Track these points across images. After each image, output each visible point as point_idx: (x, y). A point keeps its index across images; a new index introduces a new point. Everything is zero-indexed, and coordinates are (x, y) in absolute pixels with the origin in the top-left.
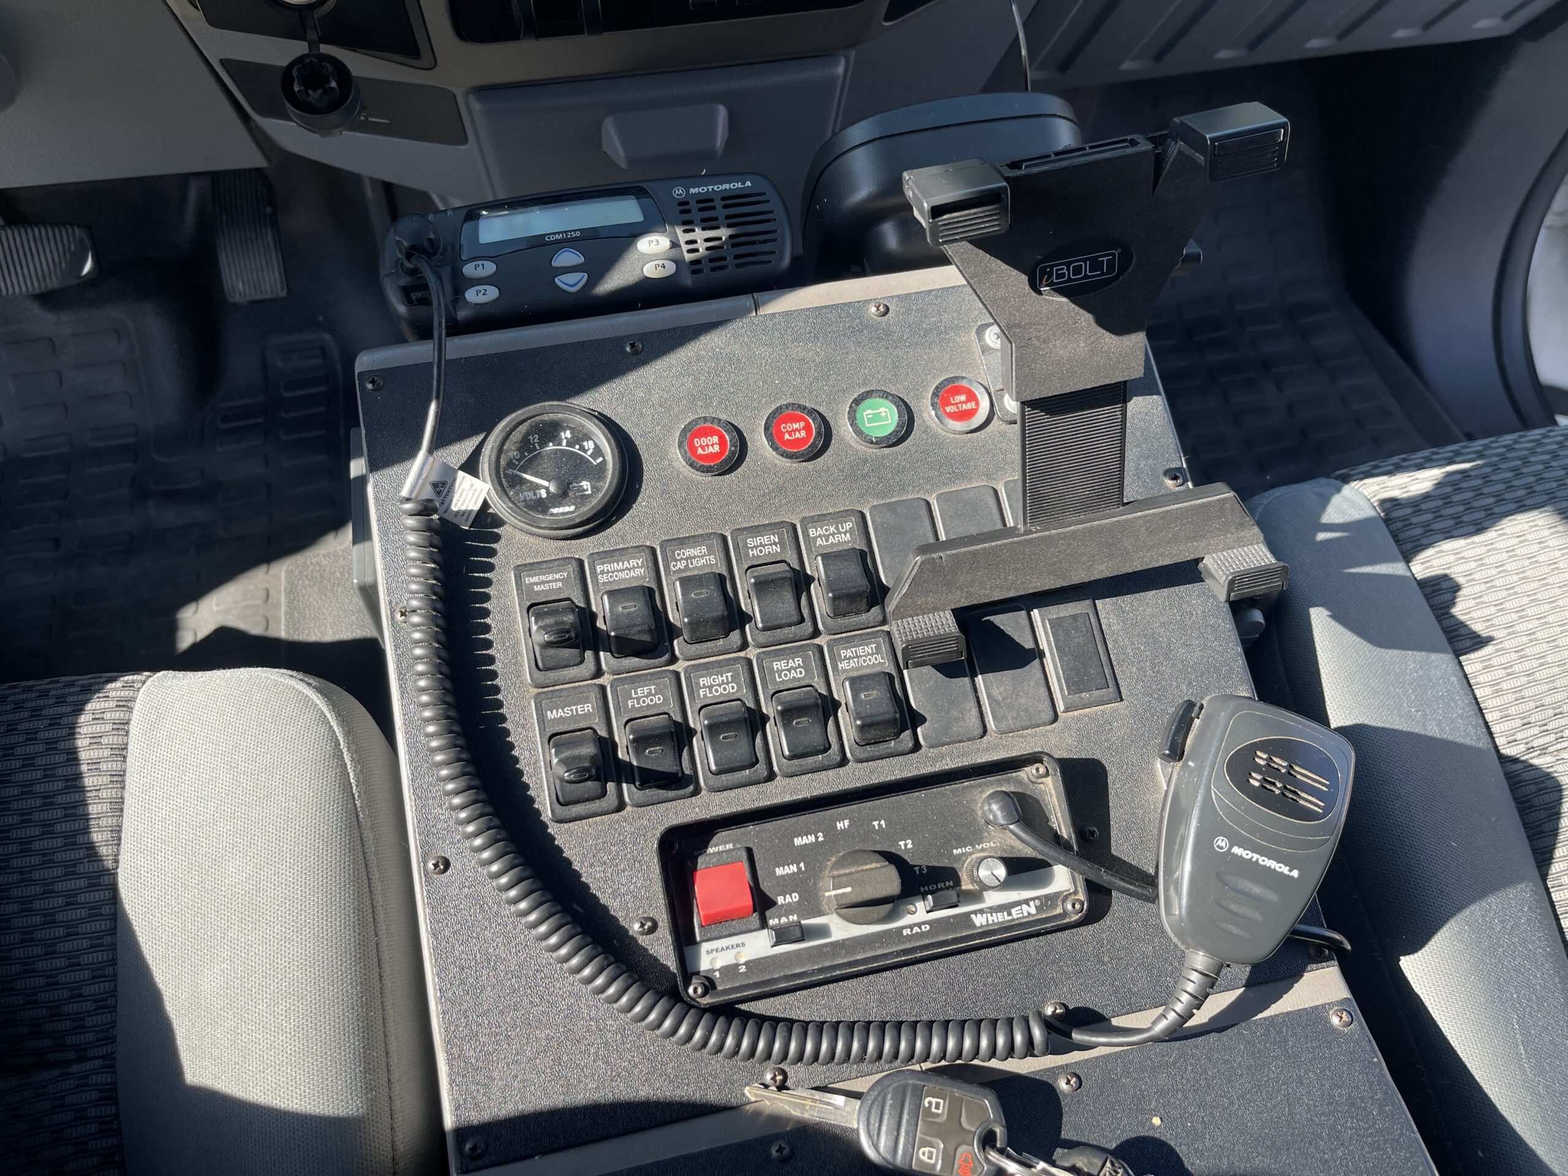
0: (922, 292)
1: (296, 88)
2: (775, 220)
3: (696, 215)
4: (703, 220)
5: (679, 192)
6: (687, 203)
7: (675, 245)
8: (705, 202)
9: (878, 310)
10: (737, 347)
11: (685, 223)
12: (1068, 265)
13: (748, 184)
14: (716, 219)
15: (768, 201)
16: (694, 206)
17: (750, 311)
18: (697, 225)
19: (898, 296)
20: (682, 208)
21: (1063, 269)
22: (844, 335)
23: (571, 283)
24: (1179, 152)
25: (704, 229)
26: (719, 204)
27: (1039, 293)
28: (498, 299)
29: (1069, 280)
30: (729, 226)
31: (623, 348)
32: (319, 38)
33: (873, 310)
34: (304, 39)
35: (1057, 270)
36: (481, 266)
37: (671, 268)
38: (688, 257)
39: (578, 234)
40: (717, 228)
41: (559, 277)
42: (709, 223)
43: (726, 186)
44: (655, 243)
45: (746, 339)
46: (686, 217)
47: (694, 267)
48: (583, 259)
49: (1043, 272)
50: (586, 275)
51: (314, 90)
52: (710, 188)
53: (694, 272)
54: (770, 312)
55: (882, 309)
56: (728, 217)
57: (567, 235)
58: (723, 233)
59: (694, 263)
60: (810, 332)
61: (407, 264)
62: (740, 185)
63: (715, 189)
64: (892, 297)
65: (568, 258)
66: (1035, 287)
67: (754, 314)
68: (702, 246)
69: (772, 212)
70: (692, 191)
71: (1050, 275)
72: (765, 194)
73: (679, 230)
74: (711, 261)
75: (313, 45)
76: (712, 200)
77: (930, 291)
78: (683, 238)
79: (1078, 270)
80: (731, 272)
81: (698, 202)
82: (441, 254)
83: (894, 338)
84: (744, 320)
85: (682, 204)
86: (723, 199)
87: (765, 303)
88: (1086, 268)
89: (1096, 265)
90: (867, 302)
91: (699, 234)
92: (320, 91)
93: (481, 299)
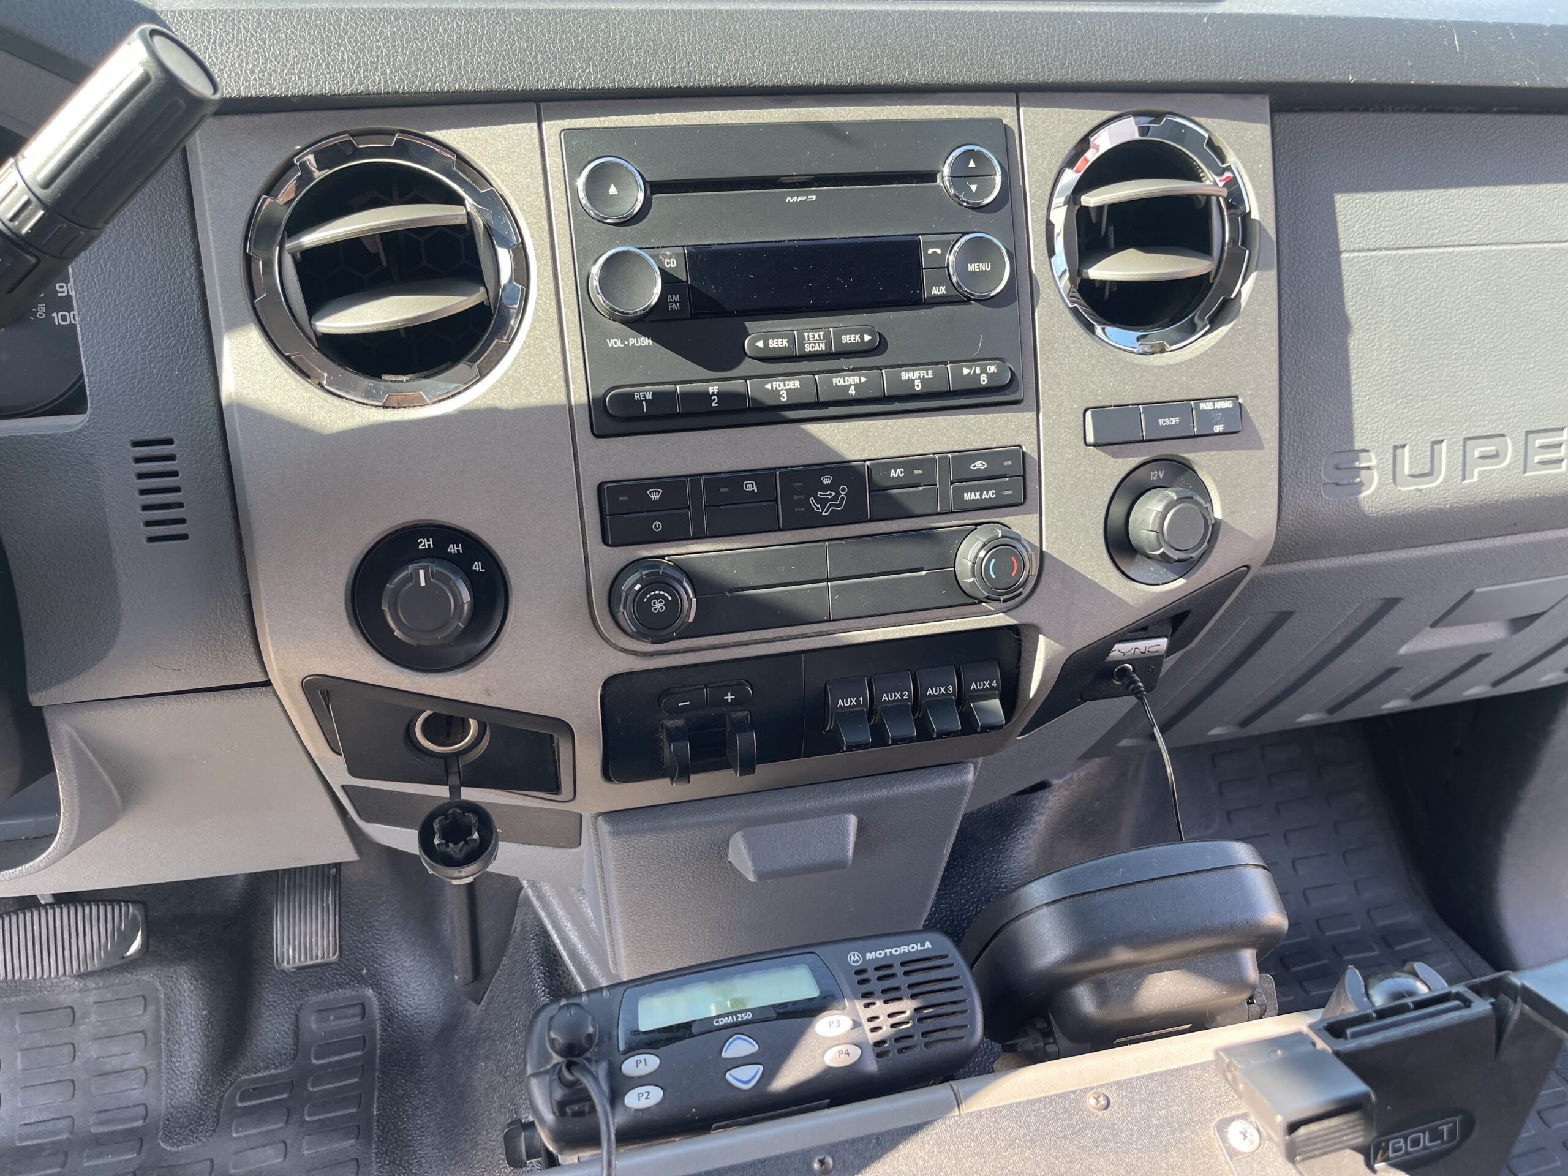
0: (1143, 1077)
1: (437, 841)
2: (962, 987)
3: (875, 986)
4: (884, 992)
5: (854, 958)
6: (864, 971)
7: (857, 1024)
8: (884, 969)
9: (1098, 1102)
10: (942, 1157)
11: (865, 995)
12: (1405, 1138)
13: (928, 945)
14: (897, 989)
15: (951, 965)
16: (872, 975)
17: (950, 1109)
18: (878, 998)
19: (1117, 1083)
20: (861, 977)
21: (1399, 1142)
22: (1064, 1137)
23: (744, 1078)
24: (1522, 1014)
25: (886, 1002)
26: (899, 970)
27: (1374, 1171)
28: (661, 1102)
29: (1407, 1153)
30: (913, 997)
31: (810, 1165)
32: (461, 782)
33: (1092, 1101)
34: (447, 785)
35: (1393, 1145)
36: (643, 1062)
37: (855, 1053)
38: (873, 1037)
39: (749, 1016)
40: (900, 999)
41: (732, 1072)
42: (891, 995)
43: (904, 949)
44: (836, 1024)
45: (952, 1148)
46: (865, 988)
47: (879, 1050)
48: (757, 1047)
49: (1378, 1147)
50: (761, 1067)
51: (456, 844)
52: (888, 951)
53: (879, 1055)
54: (974, 1109)
55: (1103, 1101)
56: (910, 986)
57: (737, 1018)
58: (907, 1006)
59: (878, 1044)
60: (1025, 1135)
61: (568, 1076)
62: (918, 947)
63: (894, 953)
64: (1110, 1084)
65: (740, 1047)
66: (1370, 1165)
67: (957, 1113)
68: (885, 1023)
69: (956, 978)
70: (869, 956)
71: (1386, 1150)
72: (946, 956)
73: (859, 1004)
74: (897, 1040)
75: (455, 791)
76: (890, 966)
77: (1152, 1076)
78: (865, 1014)
79: (1416, 1142)
80: (920, 1053)
81: (877, 969)
82: (597, 1046)
83: (1123, 1139)
84: (947, 1121)
85: (859, 972)
86: (903, 964)
87: (968, 1095)
88: (1425, 1140)
89: (1436, 1135)
90: (1084, 1091)
91: (880, 1008)
92: (462, 844)
93: (644, 1104)
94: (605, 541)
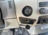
75: (27, 24)
94: (39, 7)
